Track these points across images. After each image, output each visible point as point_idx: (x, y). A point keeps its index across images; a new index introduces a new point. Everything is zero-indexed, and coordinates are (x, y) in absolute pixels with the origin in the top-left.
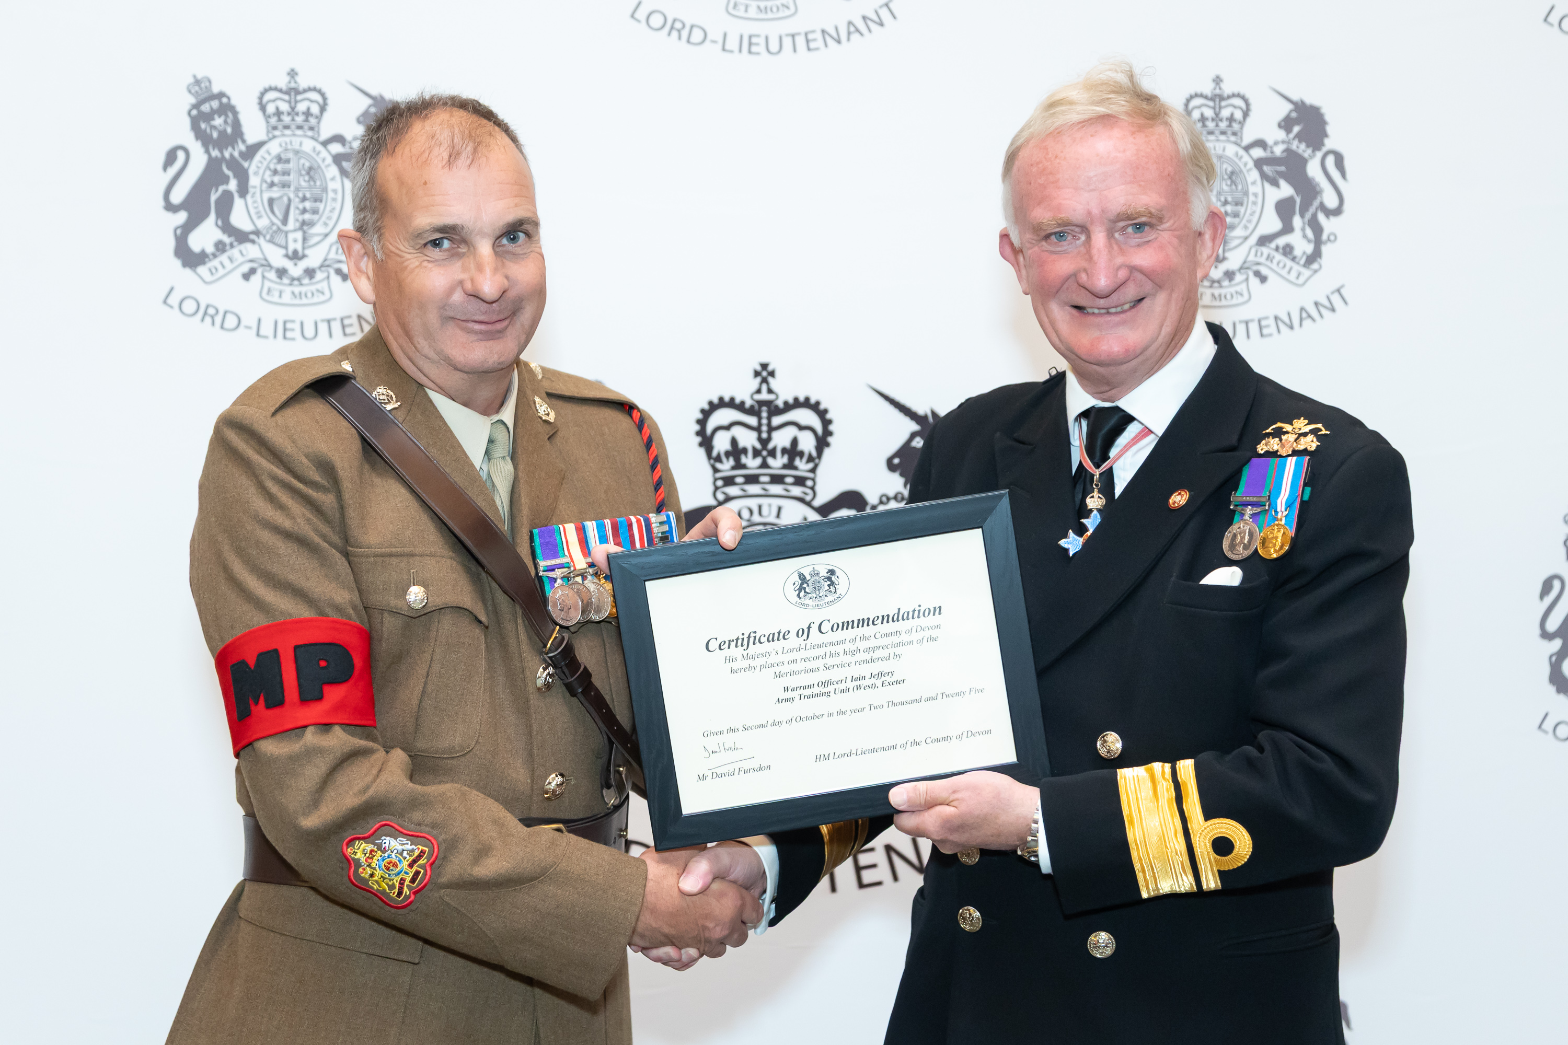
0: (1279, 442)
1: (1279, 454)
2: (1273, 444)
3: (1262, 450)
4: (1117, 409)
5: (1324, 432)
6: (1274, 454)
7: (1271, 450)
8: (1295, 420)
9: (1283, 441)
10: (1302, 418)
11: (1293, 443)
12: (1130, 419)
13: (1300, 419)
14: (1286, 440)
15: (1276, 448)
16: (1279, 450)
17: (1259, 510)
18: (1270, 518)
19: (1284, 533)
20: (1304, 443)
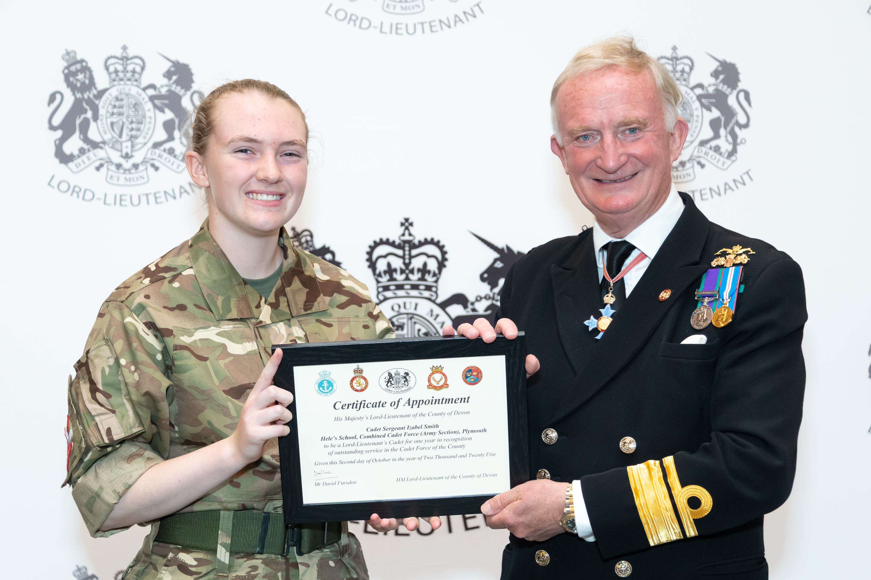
0: (724, 259)
1: (724, 266)
2: (721, 261)
3: (714, 265)
4: (625, 242)
5: (752, 253)
6: (722, 266)
7: (720, 264)
8: (734, 247)
9: (727, 259)
10: (738, 245)
11: (733, 260)
12: (632, 248)
13: (737, 246)
14: (729, 258)
15: (723, 263)
16: (725, 264)
17: (712, 299)
18: (719, 303)
19: (728, 312)
20: (740, 259)
